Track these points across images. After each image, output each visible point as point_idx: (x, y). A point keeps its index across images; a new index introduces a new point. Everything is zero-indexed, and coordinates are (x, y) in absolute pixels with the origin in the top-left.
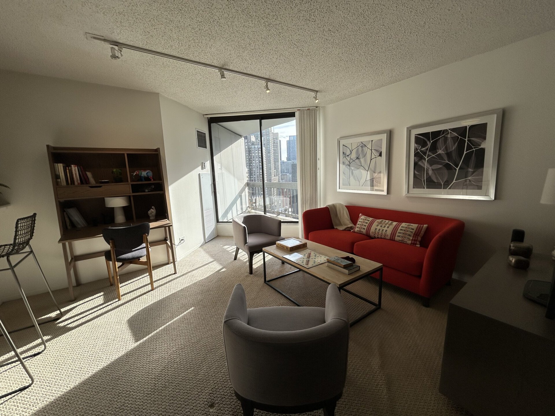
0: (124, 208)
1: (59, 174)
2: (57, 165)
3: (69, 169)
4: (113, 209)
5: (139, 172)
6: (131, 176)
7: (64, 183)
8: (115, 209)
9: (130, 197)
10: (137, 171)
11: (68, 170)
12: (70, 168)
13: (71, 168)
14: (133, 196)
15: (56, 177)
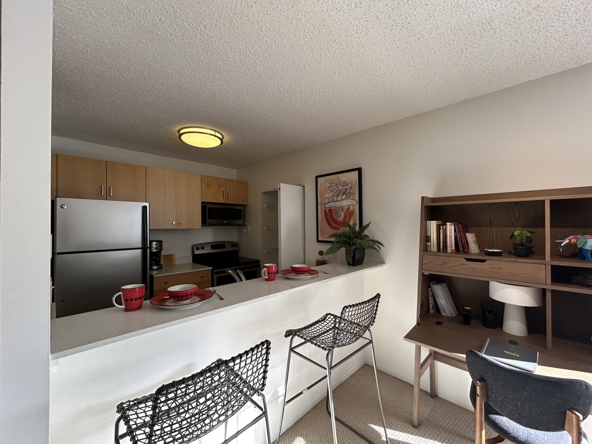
0: (527, 310)
1: (430, 235)
2: (429, 223)
3: (443, 229)
4: (502, 305)
5: (577, 239)
6: (555, 247)
7: (434, 248)
8: (506, 306)
9: (544, 291)
10: (571, 237)
11: (441, 230)
12: (444, 226)
13: (446, 227)
14: (553, 291)
15: (425, 239)
